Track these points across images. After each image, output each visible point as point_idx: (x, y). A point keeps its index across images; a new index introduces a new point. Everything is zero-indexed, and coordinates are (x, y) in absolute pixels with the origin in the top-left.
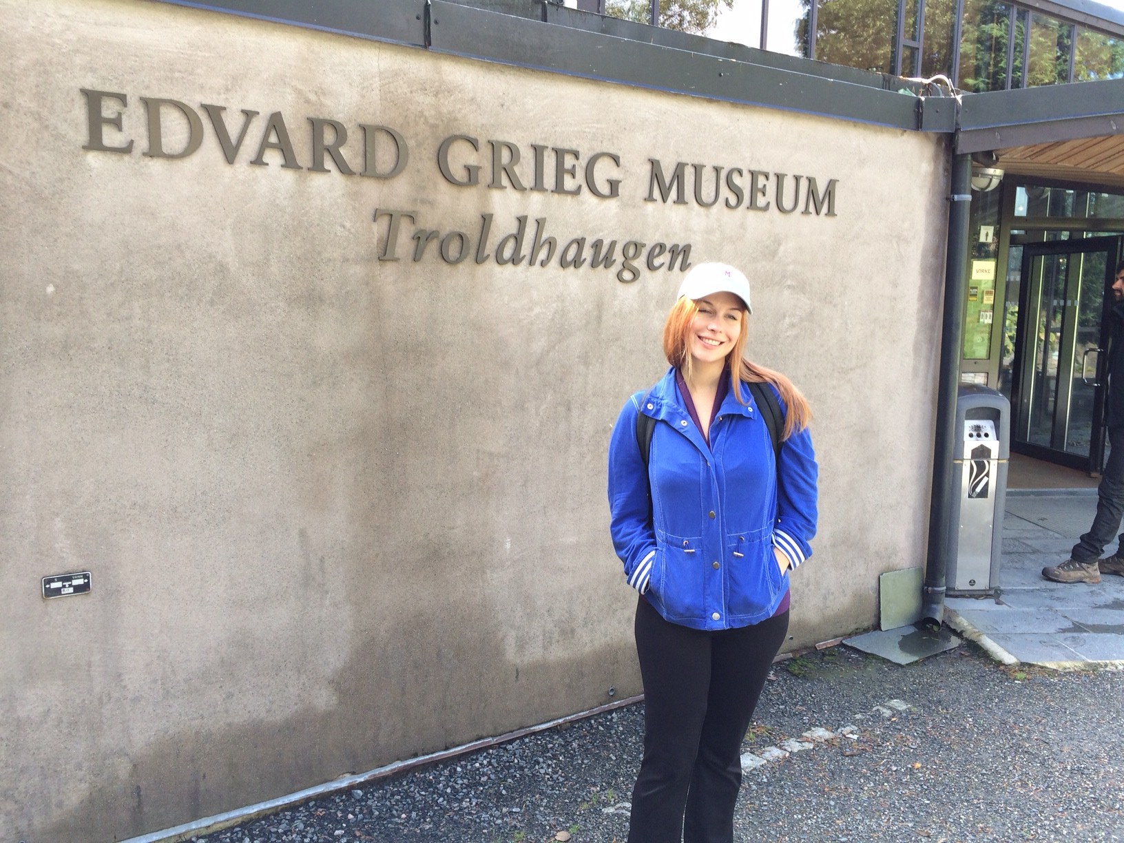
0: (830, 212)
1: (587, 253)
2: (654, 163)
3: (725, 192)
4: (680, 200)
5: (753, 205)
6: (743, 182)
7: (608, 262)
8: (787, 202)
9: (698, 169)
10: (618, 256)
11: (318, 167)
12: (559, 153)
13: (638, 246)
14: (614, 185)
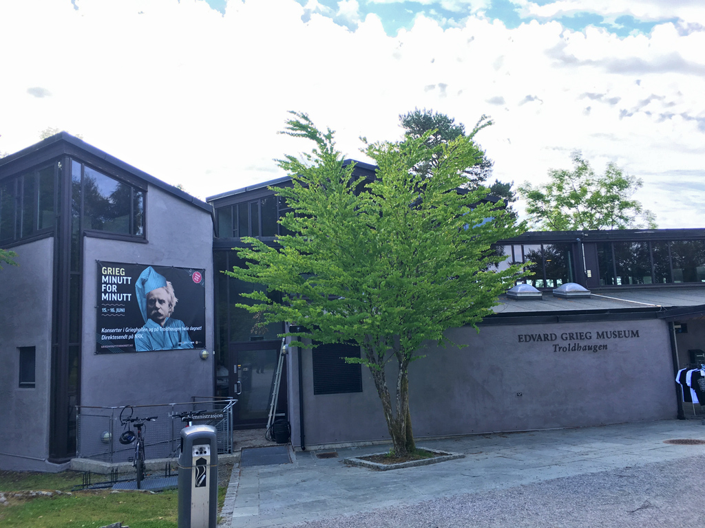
0: (638, 336)
1: (587, 348)
2: (598, 333)
3: (613, 335)
4: (604, 338)
5: (619, 337)
6: (617, 334)
7: (591, 349)
8: (627, 335)
9: (607, 332)
10: (593, 348)
11: (545, 340)
12: (580, 333)
13: (597, 346)
14: (590, 337)
